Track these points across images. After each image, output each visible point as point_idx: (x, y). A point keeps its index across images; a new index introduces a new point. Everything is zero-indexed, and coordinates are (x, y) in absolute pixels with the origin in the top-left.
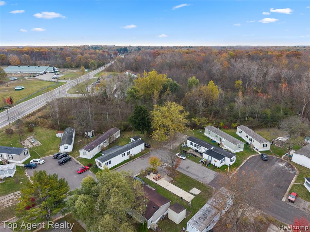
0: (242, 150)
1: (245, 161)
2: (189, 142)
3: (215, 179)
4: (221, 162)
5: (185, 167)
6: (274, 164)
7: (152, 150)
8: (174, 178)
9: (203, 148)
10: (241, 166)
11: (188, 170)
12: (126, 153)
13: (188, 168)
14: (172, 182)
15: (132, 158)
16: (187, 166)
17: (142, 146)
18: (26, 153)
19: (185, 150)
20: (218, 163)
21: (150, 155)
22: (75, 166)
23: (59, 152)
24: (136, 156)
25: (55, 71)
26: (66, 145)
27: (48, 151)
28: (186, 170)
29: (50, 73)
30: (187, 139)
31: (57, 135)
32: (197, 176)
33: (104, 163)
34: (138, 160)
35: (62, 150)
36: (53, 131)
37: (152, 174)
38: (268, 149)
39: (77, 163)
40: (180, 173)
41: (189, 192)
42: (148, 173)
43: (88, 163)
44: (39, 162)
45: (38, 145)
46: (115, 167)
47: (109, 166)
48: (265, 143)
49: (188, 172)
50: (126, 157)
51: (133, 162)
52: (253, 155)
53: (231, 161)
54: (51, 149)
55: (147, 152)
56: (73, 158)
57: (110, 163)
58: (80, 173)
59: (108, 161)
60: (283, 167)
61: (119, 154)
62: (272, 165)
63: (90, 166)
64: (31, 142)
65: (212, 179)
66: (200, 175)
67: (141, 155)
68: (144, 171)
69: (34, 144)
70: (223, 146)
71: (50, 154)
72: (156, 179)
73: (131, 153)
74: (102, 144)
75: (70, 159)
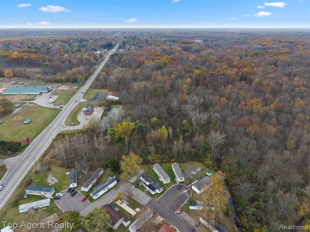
0: (170, 181)
1: (168, 189)
2: (141, 178)
3: (149, 202)
4: (155, 192)
5: (136, 195)
6: (182, 191)
7: (121, 184)
8: (129, 203)
9: (147, 182)
10: (165, 193)
11: (138, 197)
12: (106, 188)
13: (138, 195)
14: (128, 205)
15: (109, 190)
16: (137, 195)
17: (115, 182)
18: (53, 190)
19: (139, 183)
20: (153, 193)
21: (119, 187)
22: (80, 197)
23: (70, 187)
24: (112, 188)
25: (49, 90)
26: (73, 184)
27: (63, 186)
28: (137, 197)
29: (45, 93)
30: (141, 176)
31: (66, 173)
32: (141, 201)
33: (95, 196)
34: (113, 191)
35: (71, 186)
36: (63, 169)
37: (119, 201)
38: (183, 180)
39: (81, 195)
40: (133, 199)
41: (134, 210)
42: (117, 200)
43: (87, 195)
44: (61, 195)
45: (56, 182)
46: (100, 196)
47: (98, 197)
48: (181, 178)
49: (137, 198)
50: (106, 190)
51: (110, 193)
52: (174, 185)
53: (159, 191)
54: (65, 185)
55: (117, 185)
56: (78, 191)
57: (98, 195)
58: (83, 202)
59: (97, 195)
60: (186, 193)
61: (103, 189)
62: (180, 192)
63: (87, 196)
64: (52, 180)
65: (148, 202)
66: (142, 200)
67: (115, 187)
68: (115, 199)
69: (54, 181)
70: (160, 179)
71: (65, 189)
72: (121, 204)
73: (109, 188)
74: (93, 181)
75: (76, 192)
